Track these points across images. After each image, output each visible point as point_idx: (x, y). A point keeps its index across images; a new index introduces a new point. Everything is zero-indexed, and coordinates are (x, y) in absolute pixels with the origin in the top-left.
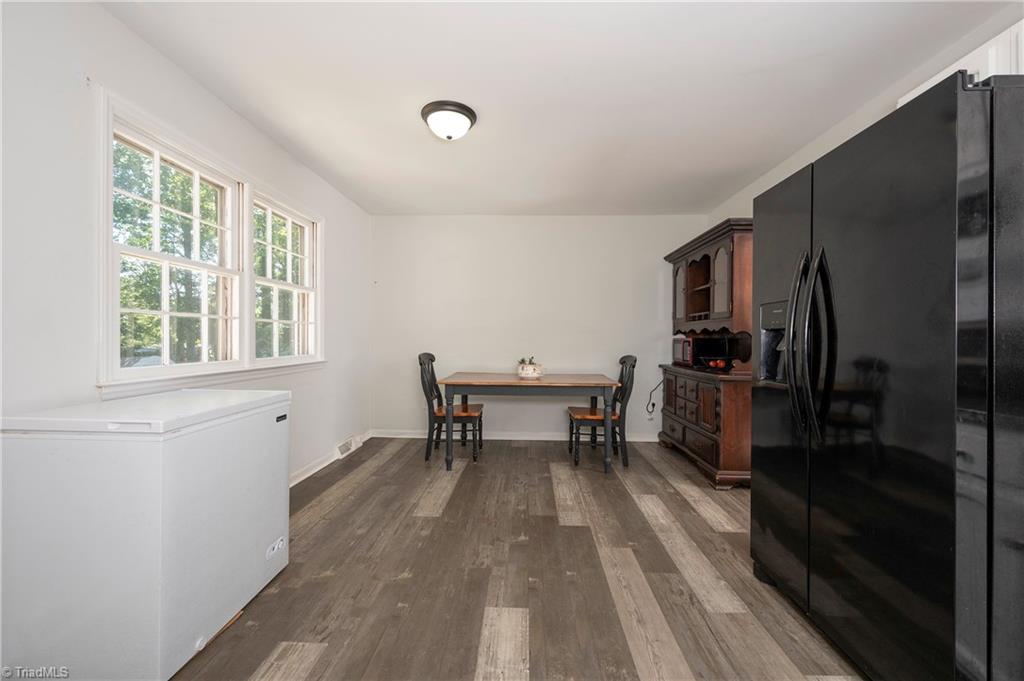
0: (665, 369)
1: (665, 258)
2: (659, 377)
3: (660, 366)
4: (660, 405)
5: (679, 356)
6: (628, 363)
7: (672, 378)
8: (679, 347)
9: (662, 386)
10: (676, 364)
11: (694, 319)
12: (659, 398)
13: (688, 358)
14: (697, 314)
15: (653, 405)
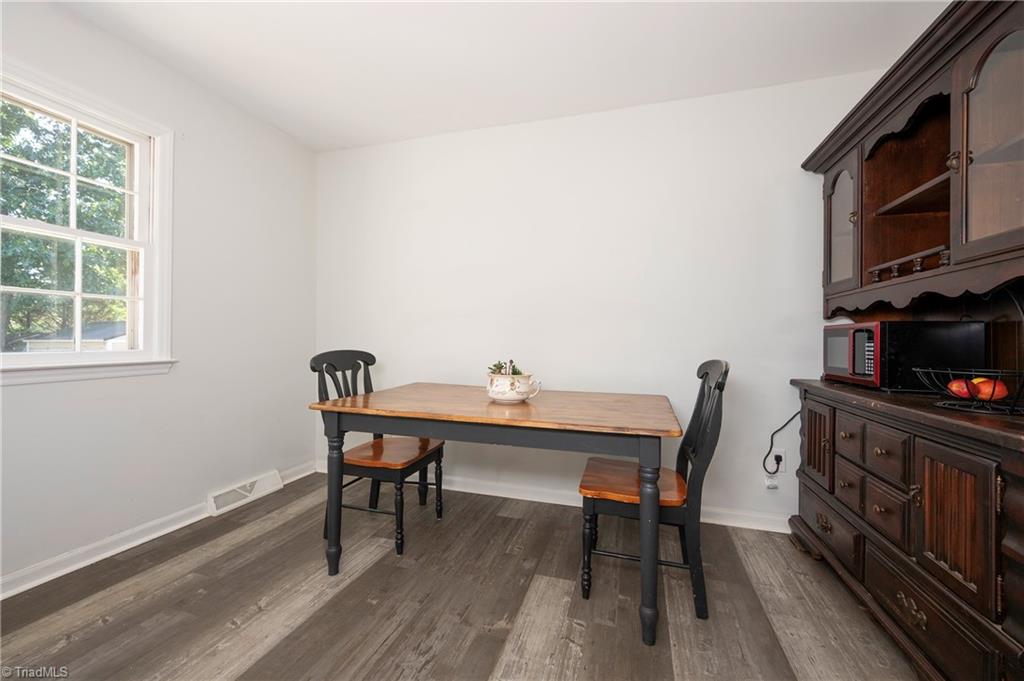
0: (804, 389)
1: (805, 166)
2: (793, 403)
3: (793, 382)
4: (793, 461)
5: (842, 364)
6: (713, 378)
7: (825, 411)
8: (844, 343)
9: (797, 423)
10: (830, 379)
11: (884, 275)
12: (791, 446)
13: (869, 368)
14: (894, 263)
15: (778, 459)
